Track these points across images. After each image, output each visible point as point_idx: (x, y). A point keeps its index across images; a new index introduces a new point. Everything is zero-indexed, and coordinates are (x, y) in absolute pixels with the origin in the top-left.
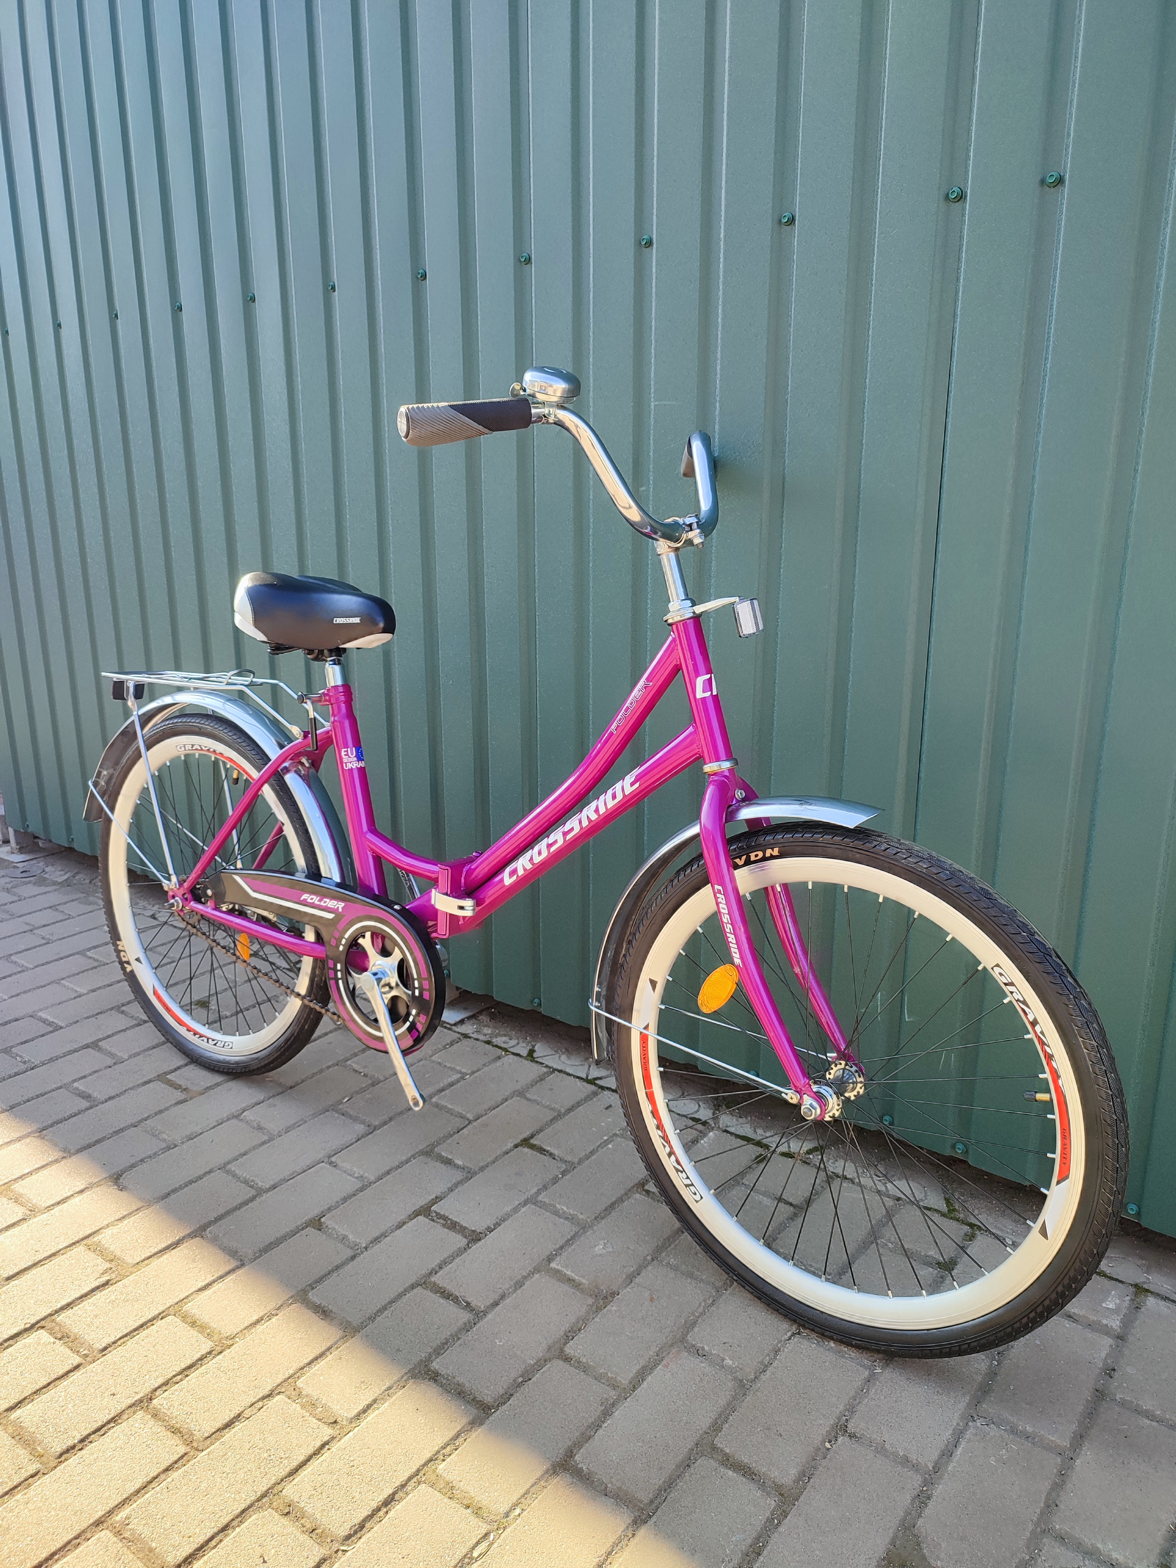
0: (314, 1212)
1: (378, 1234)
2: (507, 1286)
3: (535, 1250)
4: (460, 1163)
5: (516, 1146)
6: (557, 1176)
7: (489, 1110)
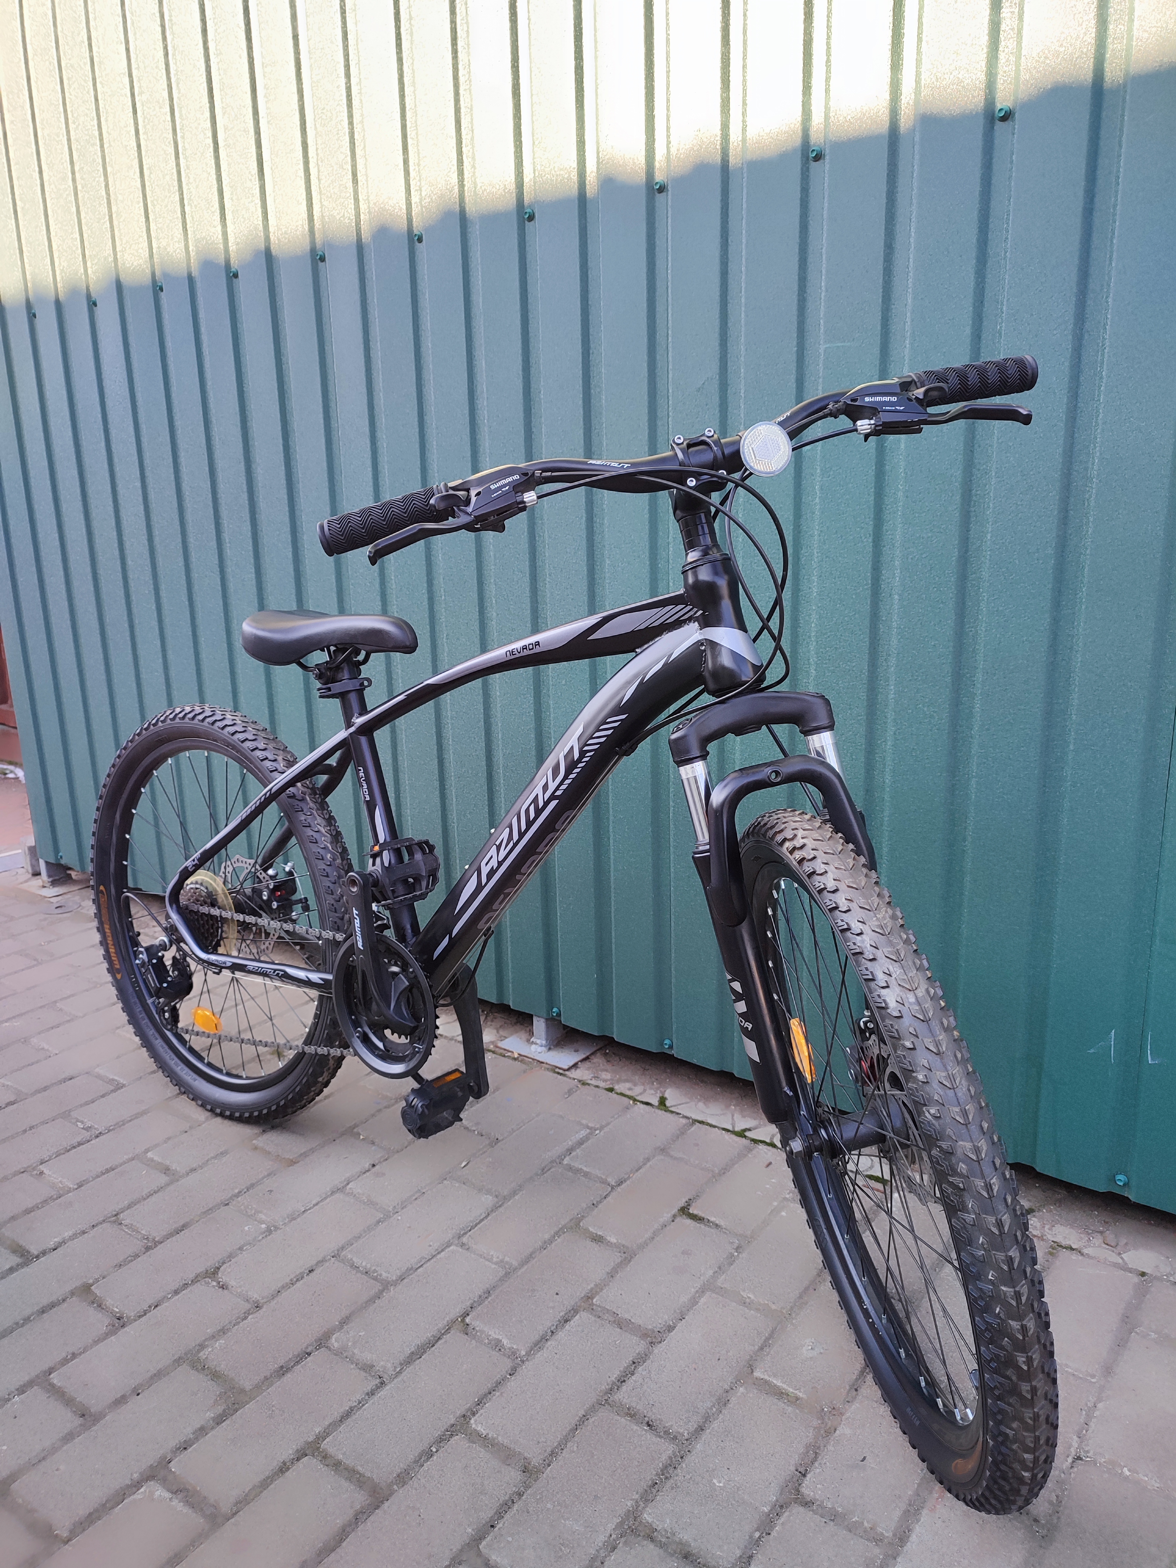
0: (456, 1311)
1: (537, 1337)
2: (709, 1404)
3: (730, 1354)
4: (613, 1240)
5: (674, 1216)
6: (732, 1255)
7: (631, 1171)
